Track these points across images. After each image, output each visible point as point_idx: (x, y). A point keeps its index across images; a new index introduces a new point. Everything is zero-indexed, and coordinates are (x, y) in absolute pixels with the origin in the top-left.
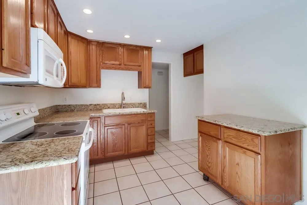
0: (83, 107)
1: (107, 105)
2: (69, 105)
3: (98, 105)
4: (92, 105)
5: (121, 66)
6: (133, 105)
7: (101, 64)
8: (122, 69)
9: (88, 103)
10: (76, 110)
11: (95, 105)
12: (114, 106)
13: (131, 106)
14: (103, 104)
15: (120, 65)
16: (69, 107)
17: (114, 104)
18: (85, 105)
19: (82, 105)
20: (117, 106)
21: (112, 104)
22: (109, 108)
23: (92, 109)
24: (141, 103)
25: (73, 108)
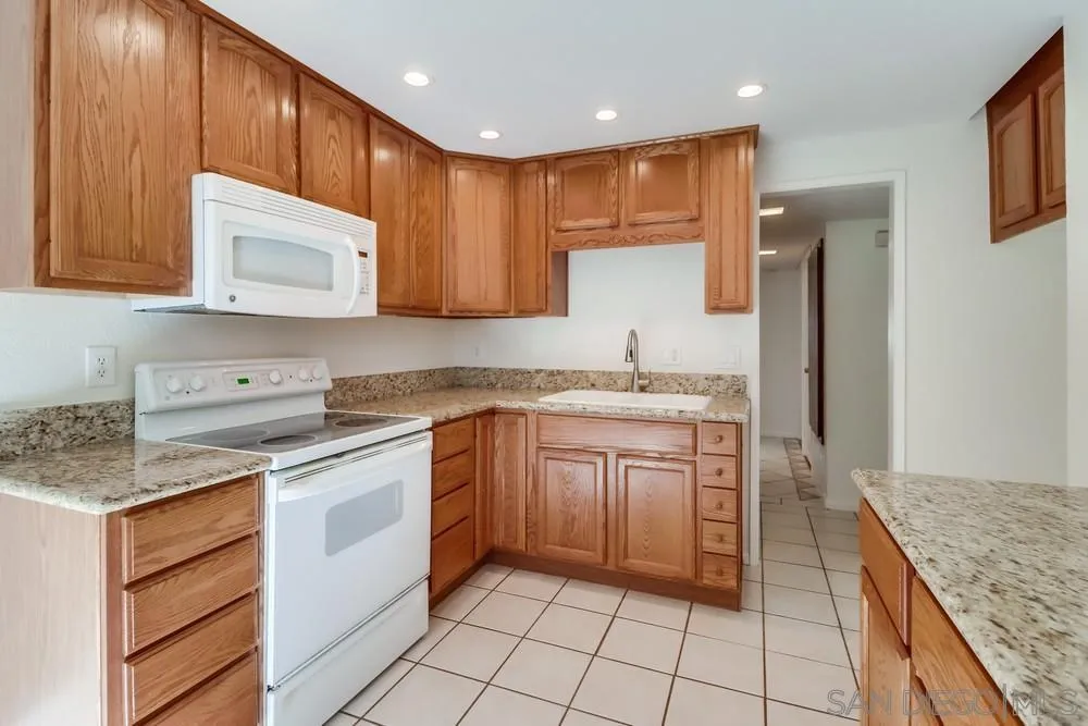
0: (518, 378)
1: (587, 376)
2: (485, 369)
3: (559, 372)
4: (542, 374)
5: (616, 232)
6: (684, 384)
7: (553, 232)
8: (624, 243)
9: (531, 366)
10: (500, 385)
11: (552, 373)
12: (609, 382)
13: (677, 387)
14: (575, 372)
15: (614, 227)
16: (486, 373)
17: (610, 373)
18: (522, 372)
19: (516, 372)
20: (621, 383)
21: (604, 373)
22: (593, 385)
23: (542, 386)
24: (719, 378)
25: (493, 378)
